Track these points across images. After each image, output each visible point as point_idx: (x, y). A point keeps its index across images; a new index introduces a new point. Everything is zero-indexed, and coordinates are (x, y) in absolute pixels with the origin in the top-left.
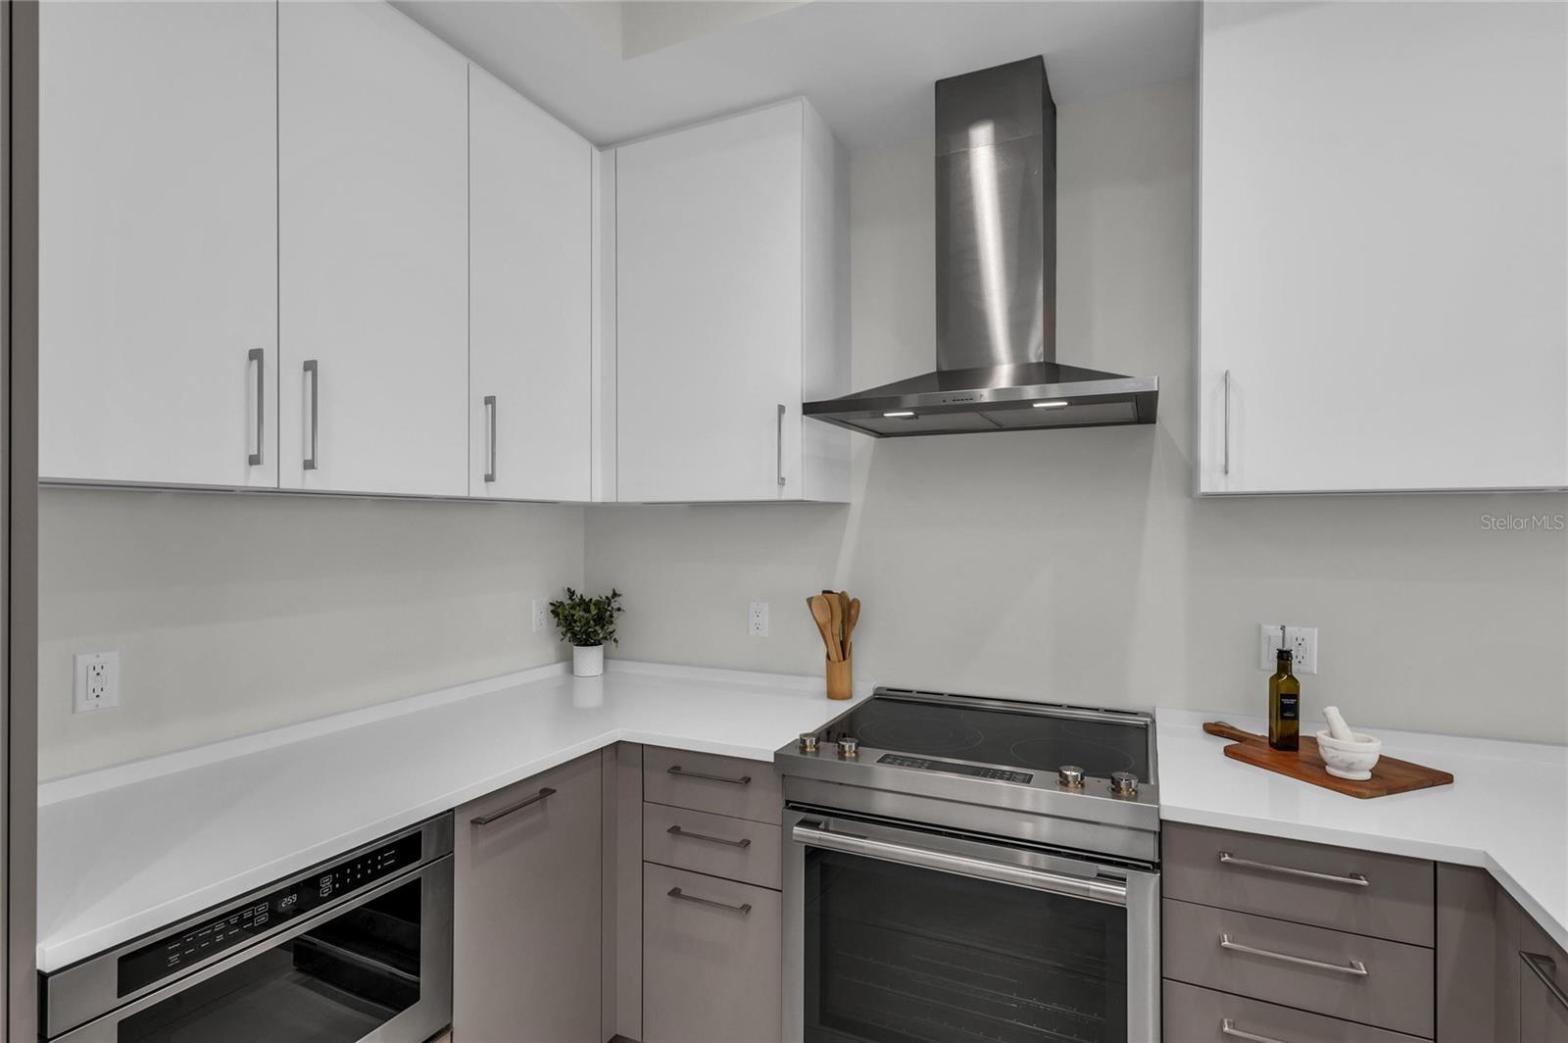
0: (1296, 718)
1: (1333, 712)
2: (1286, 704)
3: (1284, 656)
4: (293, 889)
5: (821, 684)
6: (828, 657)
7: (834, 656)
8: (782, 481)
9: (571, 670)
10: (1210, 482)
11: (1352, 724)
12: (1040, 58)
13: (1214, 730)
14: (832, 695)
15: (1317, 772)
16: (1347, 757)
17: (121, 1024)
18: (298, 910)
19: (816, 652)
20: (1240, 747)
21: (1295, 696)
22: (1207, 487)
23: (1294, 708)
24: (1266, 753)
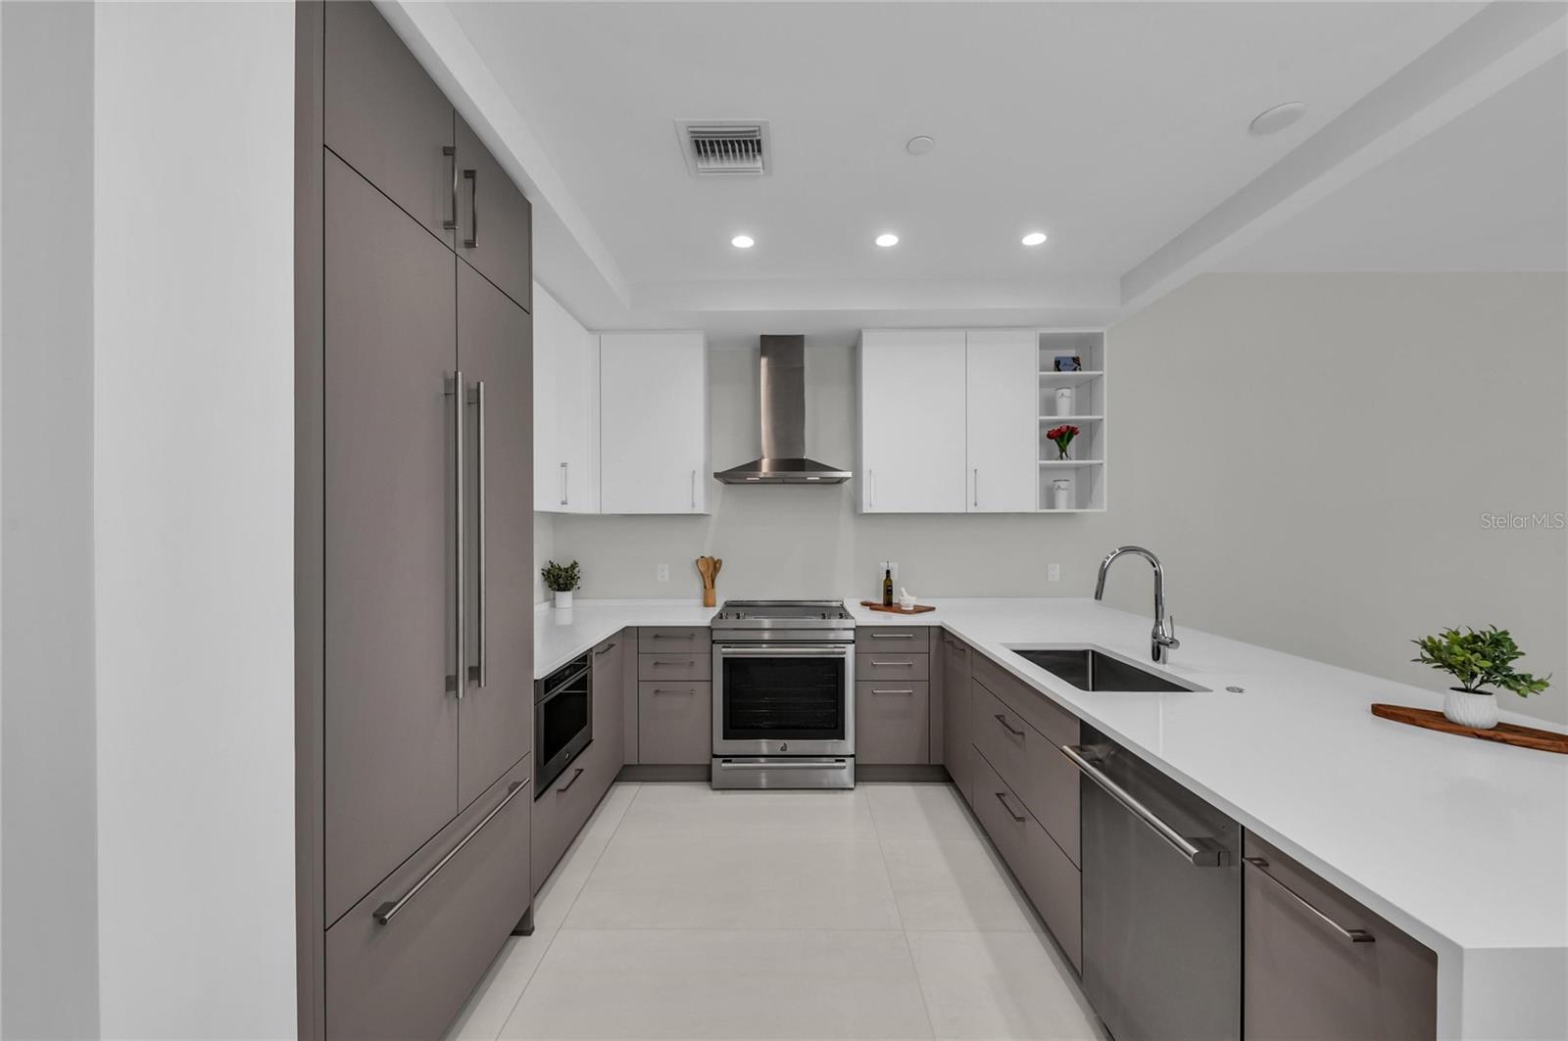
0: (891, 594)
1: (903, 589)
2: (888, 591)
3: (888, 572)
4: (568, 667)
5: (699, 601)
6: (705, 587)
7: (708, 587)
8: (693, 505)
9: (553, 606)
10: (866, 509)
11: (909, 594)
12: (803, 336)
13: (864, 604)
14: (706, 605)
15: (900, 610)
16: (906, 603)
17: (545, 705)
18: (571, 675)
19: (697, 586)
20: (872, 607)
21: (891, 586)
22: (865, 511)
23: (891, 591)
24: (882, 607)
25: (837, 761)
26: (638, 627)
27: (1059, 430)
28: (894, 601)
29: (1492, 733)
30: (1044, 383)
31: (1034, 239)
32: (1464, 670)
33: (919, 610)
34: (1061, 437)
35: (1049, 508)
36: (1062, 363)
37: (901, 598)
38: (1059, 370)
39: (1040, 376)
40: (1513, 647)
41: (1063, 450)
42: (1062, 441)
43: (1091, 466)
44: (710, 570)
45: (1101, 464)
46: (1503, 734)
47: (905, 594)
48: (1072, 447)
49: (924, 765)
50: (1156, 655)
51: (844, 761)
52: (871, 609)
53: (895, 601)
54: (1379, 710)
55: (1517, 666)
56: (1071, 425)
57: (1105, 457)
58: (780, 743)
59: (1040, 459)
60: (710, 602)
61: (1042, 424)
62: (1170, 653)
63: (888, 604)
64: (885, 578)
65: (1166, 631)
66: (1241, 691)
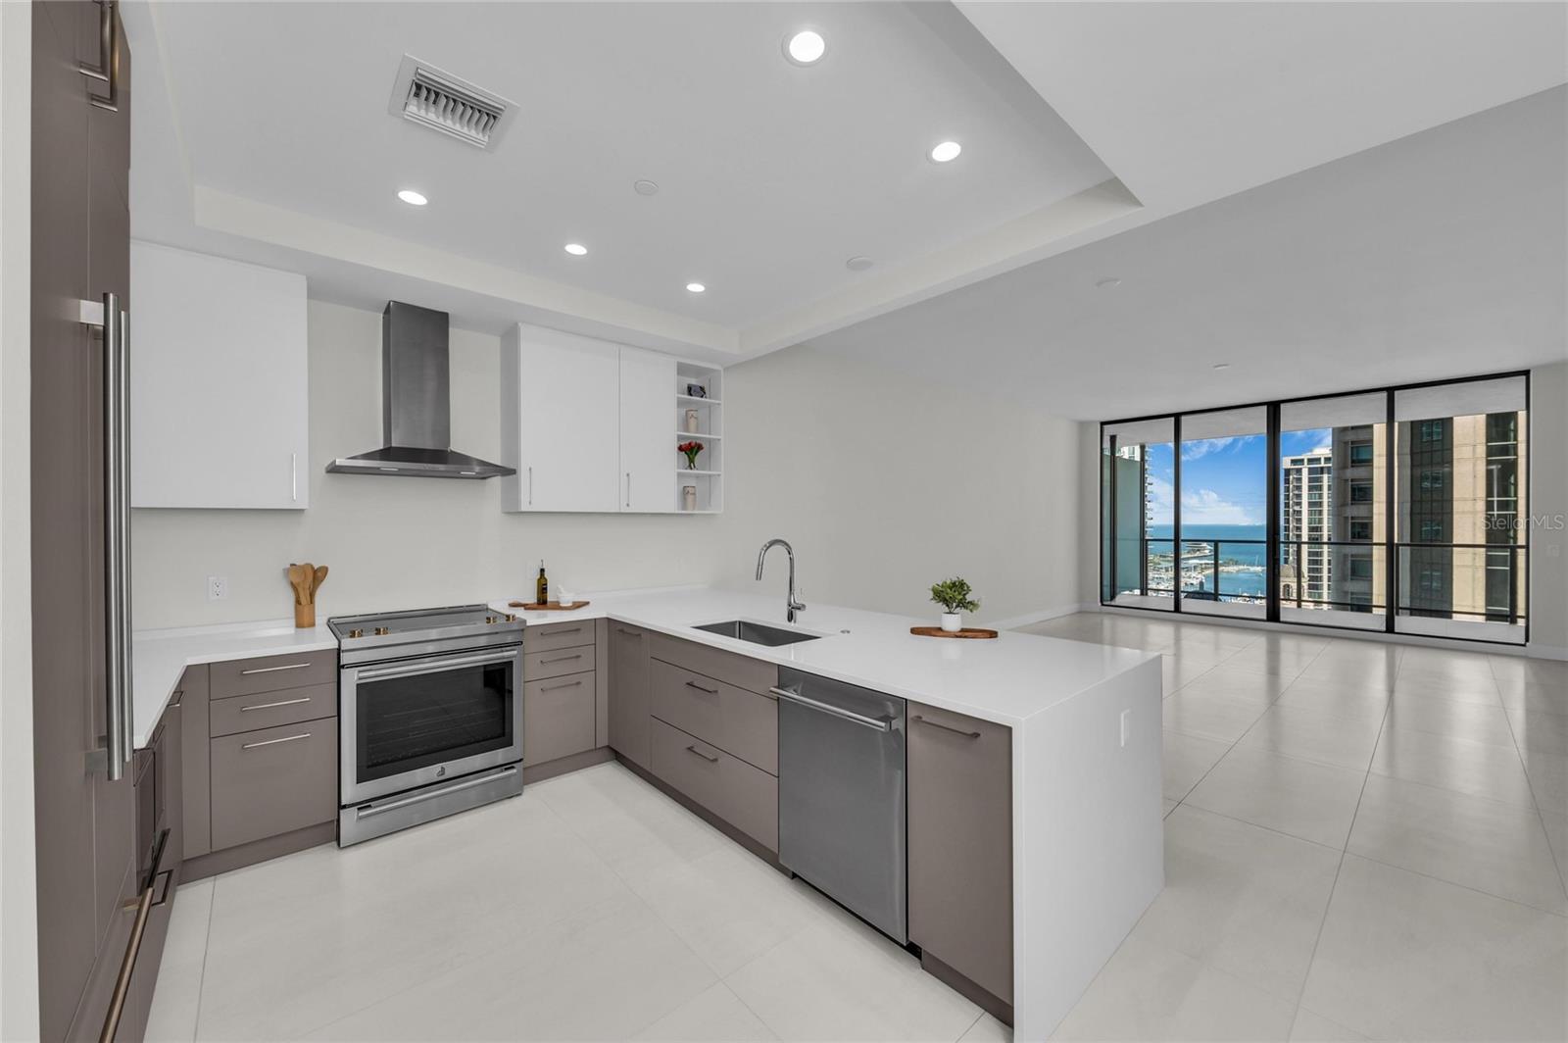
0: (546, 592)
2: (543, 589)
3: (542, 571)
5: (288, 622)
6: (299, 604)
7: (303, 603)
10: (524, 507)
11: (566, 590)
12: (447, 314)
13: (514, 605)
15: (557, 606)
16: (563, 600)
19: (286, 601)
20: (527, 606)
21: (546, 584)
22: (523, 509)
23: (546, 589)
24: (536, 606)
25: (506, 769)
26: (209, 664)
27: (690, 444)
28: (548, 599)
29: (960, 634)
30: (680, 403)
31: (695, 288)
32: (946, 602)
33: (578, 605)
34: (690, 450)
35: (683, 509)
36: (693, 389)
37: (560, 595)
38: (691, 395)
39: (678, 398)
40: (968, 587)
41: (691, 461)
42: (691, 453)
43: (710, 476)
44: (307, 582)
45: (719, 475)
46: (965, 633)
47: (562, 590)
48: (697, 459)
49: (592, 750)
50: (790, 617)
51: (513, 767)
52: (526, 609)
53: (550, 598)
54: (914, 631)
55: (969, 598)
56: (698, 442)
57: (723, 469)
58: (437, 768)
59: (678, 468)
60: (306, 620)
61: (680, 438)
62: (798, 614)
63: (542, 602)
64: (539, 577)
65: (798, 599)
66: (848, 632)
